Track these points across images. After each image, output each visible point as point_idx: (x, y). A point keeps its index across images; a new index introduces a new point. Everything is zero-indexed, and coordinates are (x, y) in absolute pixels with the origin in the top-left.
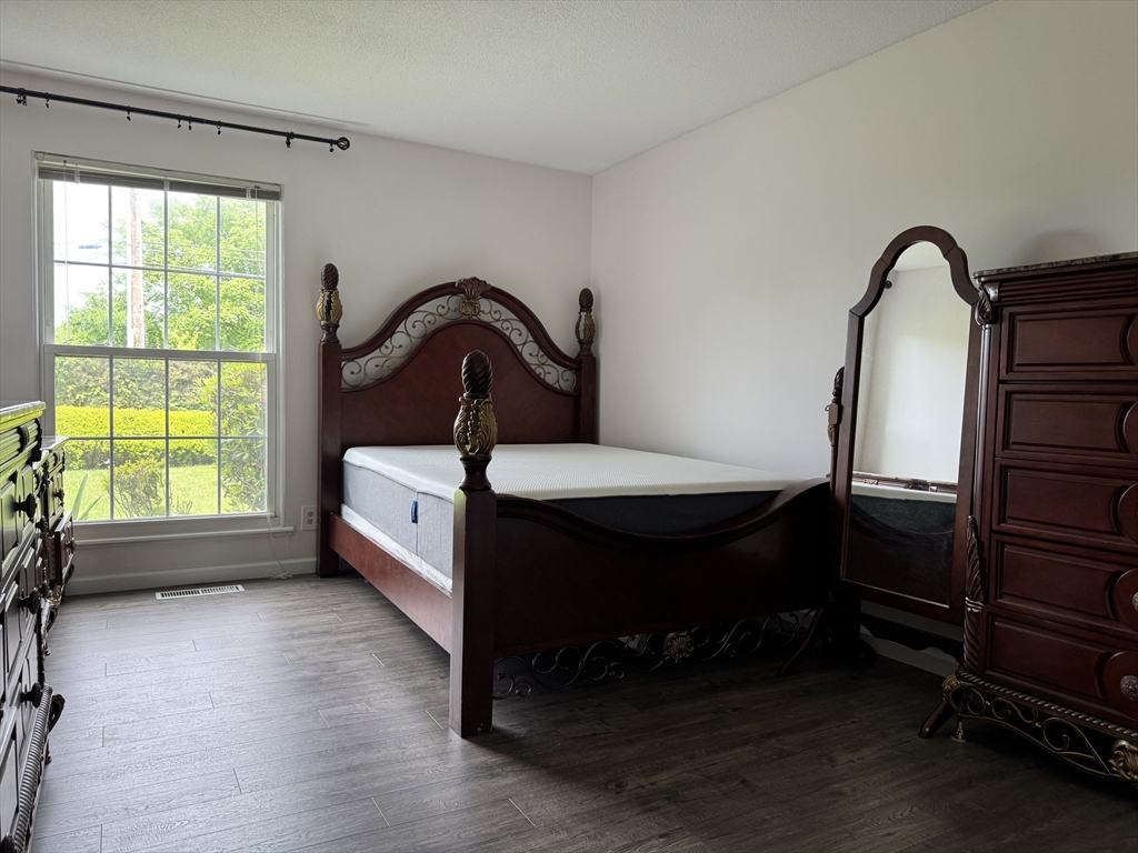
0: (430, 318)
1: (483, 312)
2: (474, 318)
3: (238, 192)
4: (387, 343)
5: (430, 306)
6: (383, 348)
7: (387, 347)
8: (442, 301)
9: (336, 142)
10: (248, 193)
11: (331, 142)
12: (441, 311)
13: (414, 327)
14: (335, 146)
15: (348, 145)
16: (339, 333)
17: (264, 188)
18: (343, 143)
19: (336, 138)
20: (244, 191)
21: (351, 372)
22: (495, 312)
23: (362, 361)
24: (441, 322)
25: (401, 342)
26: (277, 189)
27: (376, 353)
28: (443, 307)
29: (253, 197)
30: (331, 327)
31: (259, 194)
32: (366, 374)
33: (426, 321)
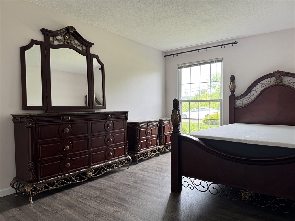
0: (264, 85)
1: (284, 81)
2: (281, 83)
3: (213, 62)
4: (249, 94)
5: (264, 82)
6: (248, 96)
7: (249, 95)
8: (268, 79)
9: (234, 43)
10: (215, 62)
11: (233, 43)
12: (268, 83)
13: (258, 89)
14: (234, 44)
15: (237, 42)
16: (235, 93)
17: (218, 59)
18: (236, 43)
19: (233, 42)
20: (214, 61)
21: (239, 103)
22: (290, 80)
23: (242, 100)
24: (267, 86)
25: (254, 94)
26: (221, 59)
27: (246, 97)
28: (268, 81)
29: (216, 62)
30: (233, 92)
31: (218, 61)
32: (243, 103)
33: (262, 87)
